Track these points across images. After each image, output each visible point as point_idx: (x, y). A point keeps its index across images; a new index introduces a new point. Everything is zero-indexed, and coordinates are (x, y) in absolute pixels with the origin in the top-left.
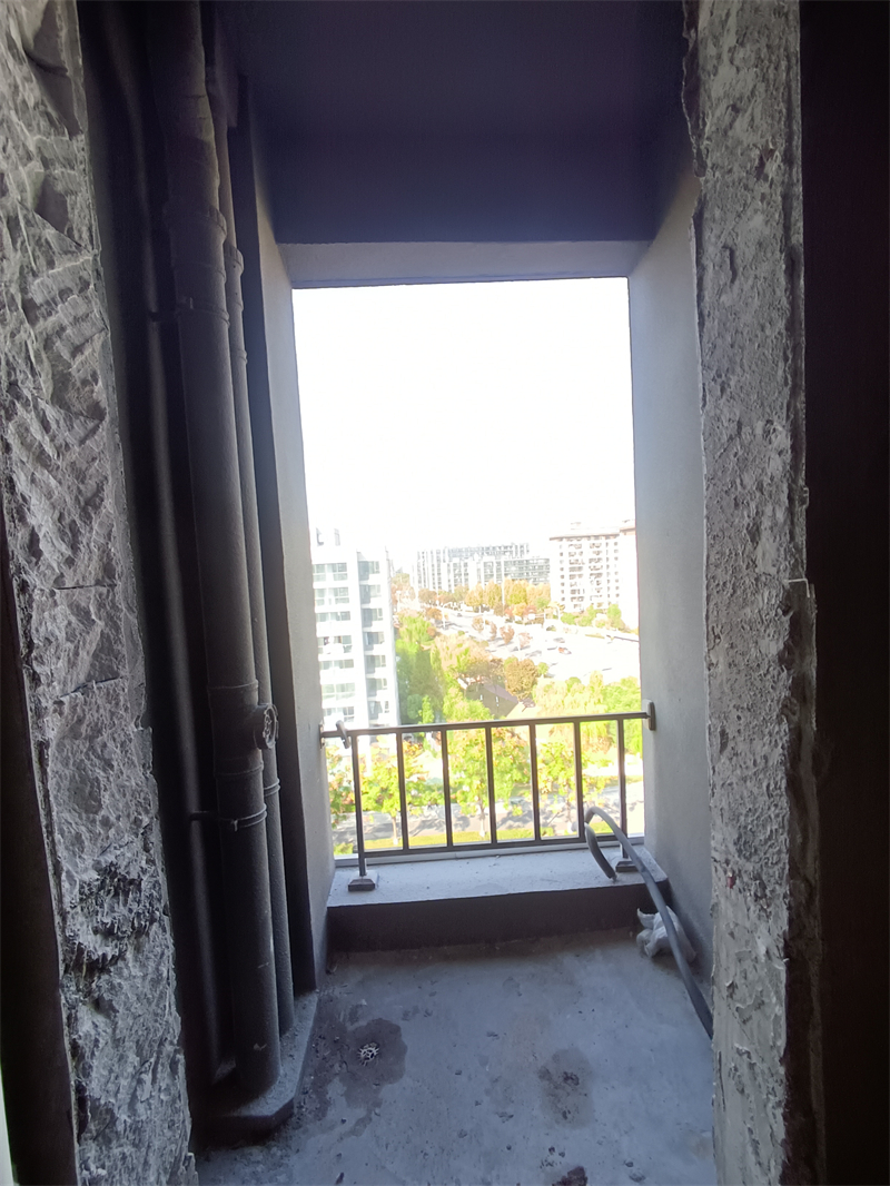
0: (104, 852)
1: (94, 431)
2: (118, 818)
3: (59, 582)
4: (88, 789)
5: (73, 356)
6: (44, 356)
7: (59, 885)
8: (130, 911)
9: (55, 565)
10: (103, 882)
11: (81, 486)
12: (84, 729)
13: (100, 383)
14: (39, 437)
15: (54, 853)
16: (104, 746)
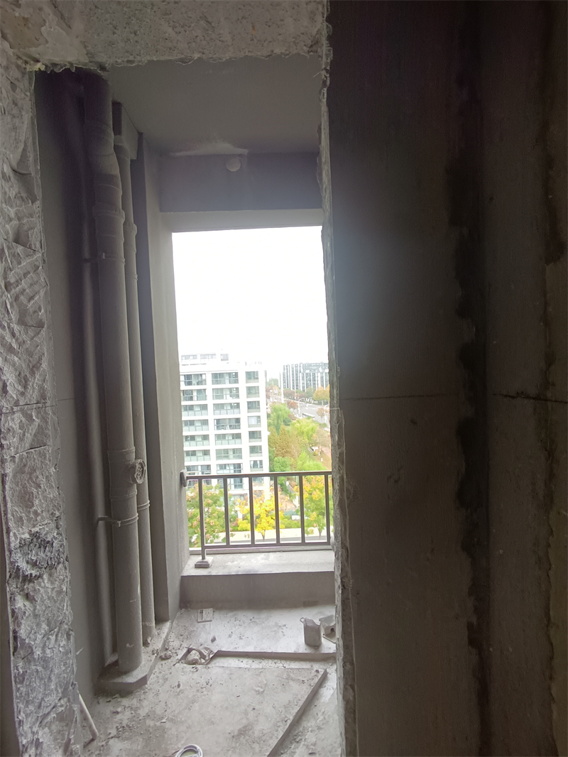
0: (34, 526)
1: (38, 333)
2: (42, 511)
3: (17, 404)
4: (27, 497)
5: (29, 301)
6: (14, 304)
7: (8, 537)
8: (47, 556)
9: (15, 396)
10: (32, 540)
11: (31, 359)
12: (26, 469)
13: (43, 311)
14: (9, 341)
15: (7, 523)
16: (37, 477)
